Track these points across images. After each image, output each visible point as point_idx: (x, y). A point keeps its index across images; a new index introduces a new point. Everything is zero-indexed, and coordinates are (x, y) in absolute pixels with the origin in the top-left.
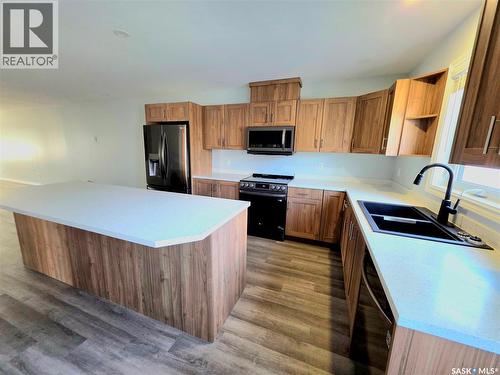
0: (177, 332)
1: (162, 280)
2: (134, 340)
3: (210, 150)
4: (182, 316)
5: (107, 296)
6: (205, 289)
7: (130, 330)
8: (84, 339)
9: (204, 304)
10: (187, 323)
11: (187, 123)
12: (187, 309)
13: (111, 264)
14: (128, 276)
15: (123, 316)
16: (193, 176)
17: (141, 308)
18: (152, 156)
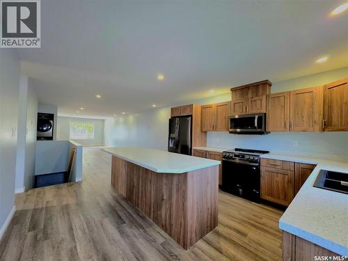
0: (167, 236)
1: (163, 200)
2: (145, 232)
3: (206, 132)
4: (171, 225)
5: (138, 207)
6: (183, 209)
7: (144, 226)
8: (125, 223)
9: (182, 220)
10: (173, 232)
11: (191, 116)
12: (173, 221)
13: (142, 186)
14: (148, 195)
15: (143, 218)
16: (193, 148)
17: (152, 216)
18: (172, 136)
